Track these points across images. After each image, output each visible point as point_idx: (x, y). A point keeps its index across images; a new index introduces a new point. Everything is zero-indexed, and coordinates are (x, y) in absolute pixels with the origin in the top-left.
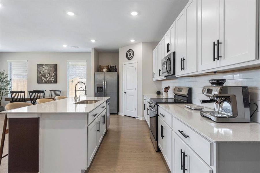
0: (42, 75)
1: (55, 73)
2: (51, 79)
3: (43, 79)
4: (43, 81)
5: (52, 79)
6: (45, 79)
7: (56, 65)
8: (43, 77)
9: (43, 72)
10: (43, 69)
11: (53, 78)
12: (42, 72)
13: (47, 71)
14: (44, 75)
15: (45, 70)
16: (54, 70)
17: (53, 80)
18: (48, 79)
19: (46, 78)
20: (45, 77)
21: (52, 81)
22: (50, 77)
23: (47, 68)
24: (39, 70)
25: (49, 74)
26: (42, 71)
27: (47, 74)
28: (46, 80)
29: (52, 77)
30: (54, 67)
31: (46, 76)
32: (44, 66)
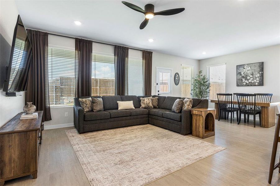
0: (243, 77)
1: (261, 73)
2: (255, 81)
3: (244, 81)
4: (244, 83)
5: (257, 81)
6: (246, 81)
7: (262, 63)
8: (244, 79)
9: (244, 73)
10: (244, 70)
11: (257, 79)
12: (242, 74)
13: (249, 72)
14: (245, 77)
15: (247, 70)
16: (259, 70)
17: (258, 81)
18: (250, 81)
19: (248, 80)
20: (246, 79)
21: (257, 84)
22: (253, 79)
23: (250, 68)
24: (239, 71)
25: (252, 75)
26: (243, 73)
27: (250, 75)
28: (248, 82)
29: (256, 78)
30: (260, 66)
31: (248, 78)
32: (245, 67)
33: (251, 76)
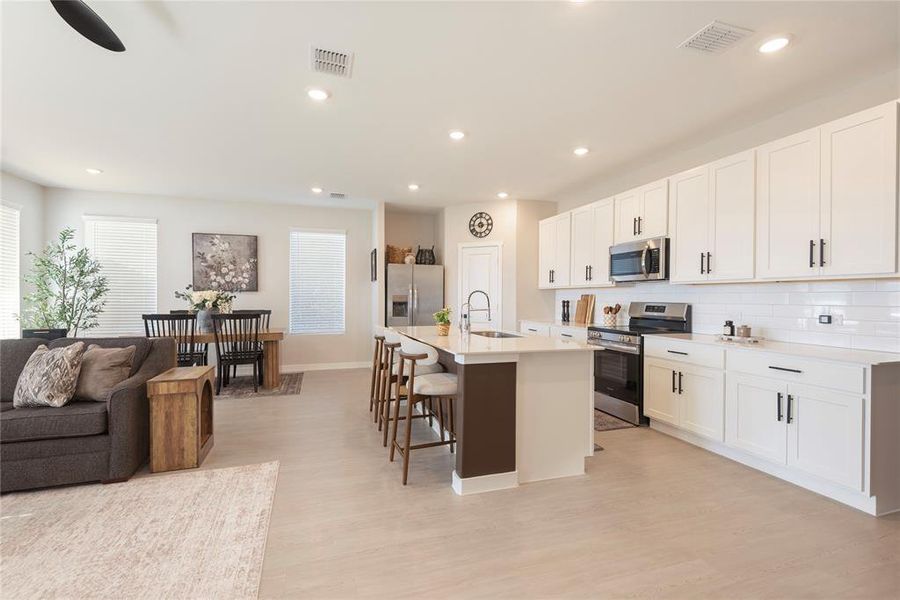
0: (211, 267)
1: (252, 260)
2: (240, 279)
3: (213, 278)
4: (214, 284)
5: (244, 279)
6: (219, 278)
7: (256, 238)
8: (212, 273)
9: (213, 257)
10: (214, 248)
11: (245, 275)
12: (208, 257)
13: (225, 256)
14: (217, 267)
15: (219, 250)
16: (248, 253)
17: (247, 281)
18: (228, 278)
19: (223, 276)
20: (219, 273)
21: (244, 286)
22: (236, 274)
23: (227, 245)
24: (198, 250)
25: (234, 263)
26: (210, 255)
27: (227, 264)
28: (223, 282)
29: (242, 272)
30: (249, 244)
31: (224, 270)
32: (216, 241)
33: (231, 267)
